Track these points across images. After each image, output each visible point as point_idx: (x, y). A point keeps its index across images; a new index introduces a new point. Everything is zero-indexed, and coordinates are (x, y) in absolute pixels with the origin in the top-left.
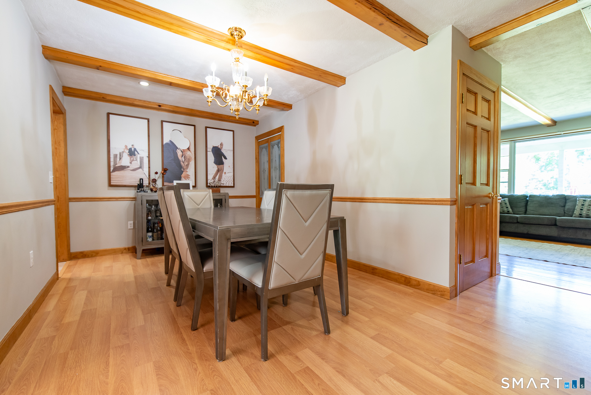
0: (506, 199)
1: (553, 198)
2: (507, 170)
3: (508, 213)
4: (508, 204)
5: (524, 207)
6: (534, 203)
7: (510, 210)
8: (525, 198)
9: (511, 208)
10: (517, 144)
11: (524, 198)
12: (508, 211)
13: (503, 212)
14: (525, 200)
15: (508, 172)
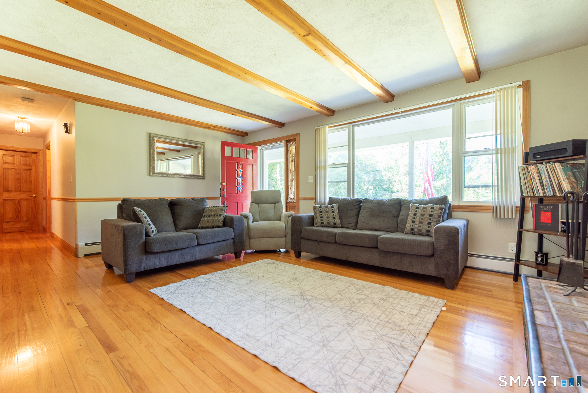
0: (336, 205)
1: (386, 203)
2: (346, 165)
3: (335, 225)
4: (336, 212)
5: (355, 217)
6: (365, 210)
7: (338, 221)
8: (358, 203)
9: (340, 218)
10: (357, 129)
11: (356, 203)
12: (335, 224)
13: (328, 225)
14: (357, 207)
15: (346, 168)
